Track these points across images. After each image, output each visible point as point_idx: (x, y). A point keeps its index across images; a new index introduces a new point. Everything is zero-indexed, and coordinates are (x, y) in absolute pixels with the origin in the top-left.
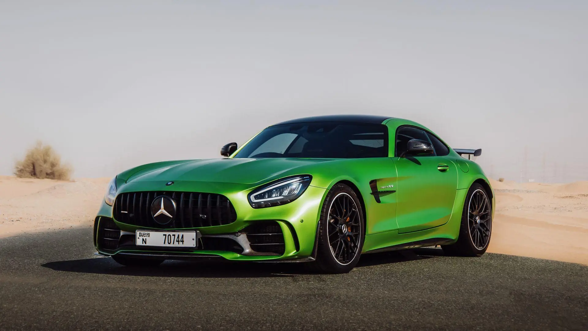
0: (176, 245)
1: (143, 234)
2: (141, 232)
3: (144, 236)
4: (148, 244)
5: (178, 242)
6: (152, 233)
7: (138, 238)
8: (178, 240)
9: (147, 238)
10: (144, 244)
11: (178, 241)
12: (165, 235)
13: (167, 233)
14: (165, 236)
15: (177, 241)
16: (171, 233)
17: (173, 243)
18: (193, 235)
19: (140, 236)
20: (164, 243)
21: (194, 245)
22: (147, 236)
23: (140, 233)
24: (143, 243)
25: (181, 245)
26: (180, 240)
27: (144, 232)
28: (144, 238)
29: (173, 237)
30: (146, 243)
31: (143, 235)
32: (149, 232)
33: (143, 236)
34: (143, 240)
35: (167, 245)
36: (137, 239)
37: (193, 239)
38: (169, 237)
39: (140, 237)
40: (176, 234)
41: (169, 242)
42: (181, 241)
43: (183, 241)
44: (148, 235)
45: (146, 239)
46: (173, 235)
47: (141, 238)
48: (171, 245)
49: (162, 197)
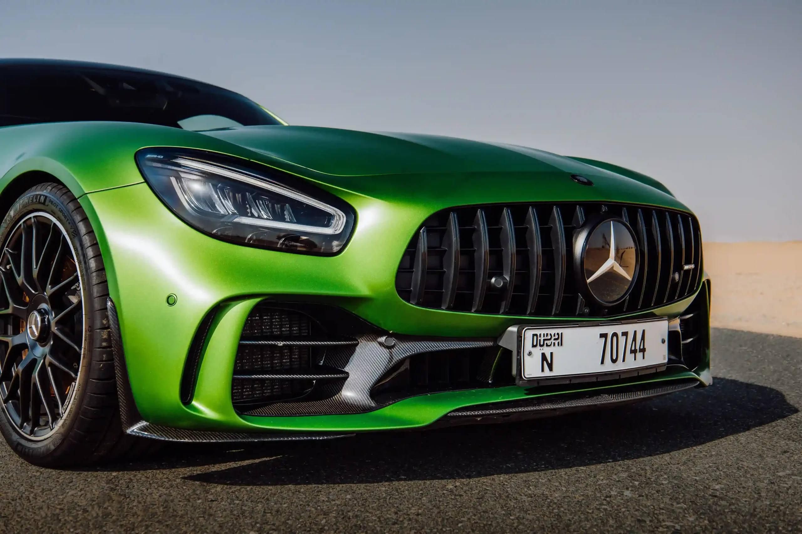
0: (630, 362)
1: (542, 338)
2: (538, 332)
3: (547, 345)
4: (558, 371)
5: (633, 355)
6: (569, 333)
7: (530, 354)
8: (633, 348)
9: (555, 349)
10: (547, 373)
11: (635, 351)
12: (606, 336)
13: (609, 330)
14: (604, 339)
15: (632, 352)
16: (619, 329)
17: (624, 360)
18: (663, 328)
19: (533, 347)
20: (603, 362)
21: (665, 358)
22: (556, 342)
23: (534, 335)
24: (543, 370)
25: (639, 362)
26: (638, 348)
27: (545, 332)
28: (547, 351)
29: (622, 340)
30: (551, 369)
31: (544, 340)
32: (560, 331)
33: (542, 346)
34: (544, 357)
35: (609, 367)
36: (527, 356)
37: (663, 341)
38: (615, 338)
39: (534, 350)
40: (630, 329)
41: (614, 358)
42: (640, 350)
43: (643, 350)
44: (559, 341)
45: (552, 354)
46: (622, 334)
47: (537, 352)
48: (620, 366)
49: (610, 221)
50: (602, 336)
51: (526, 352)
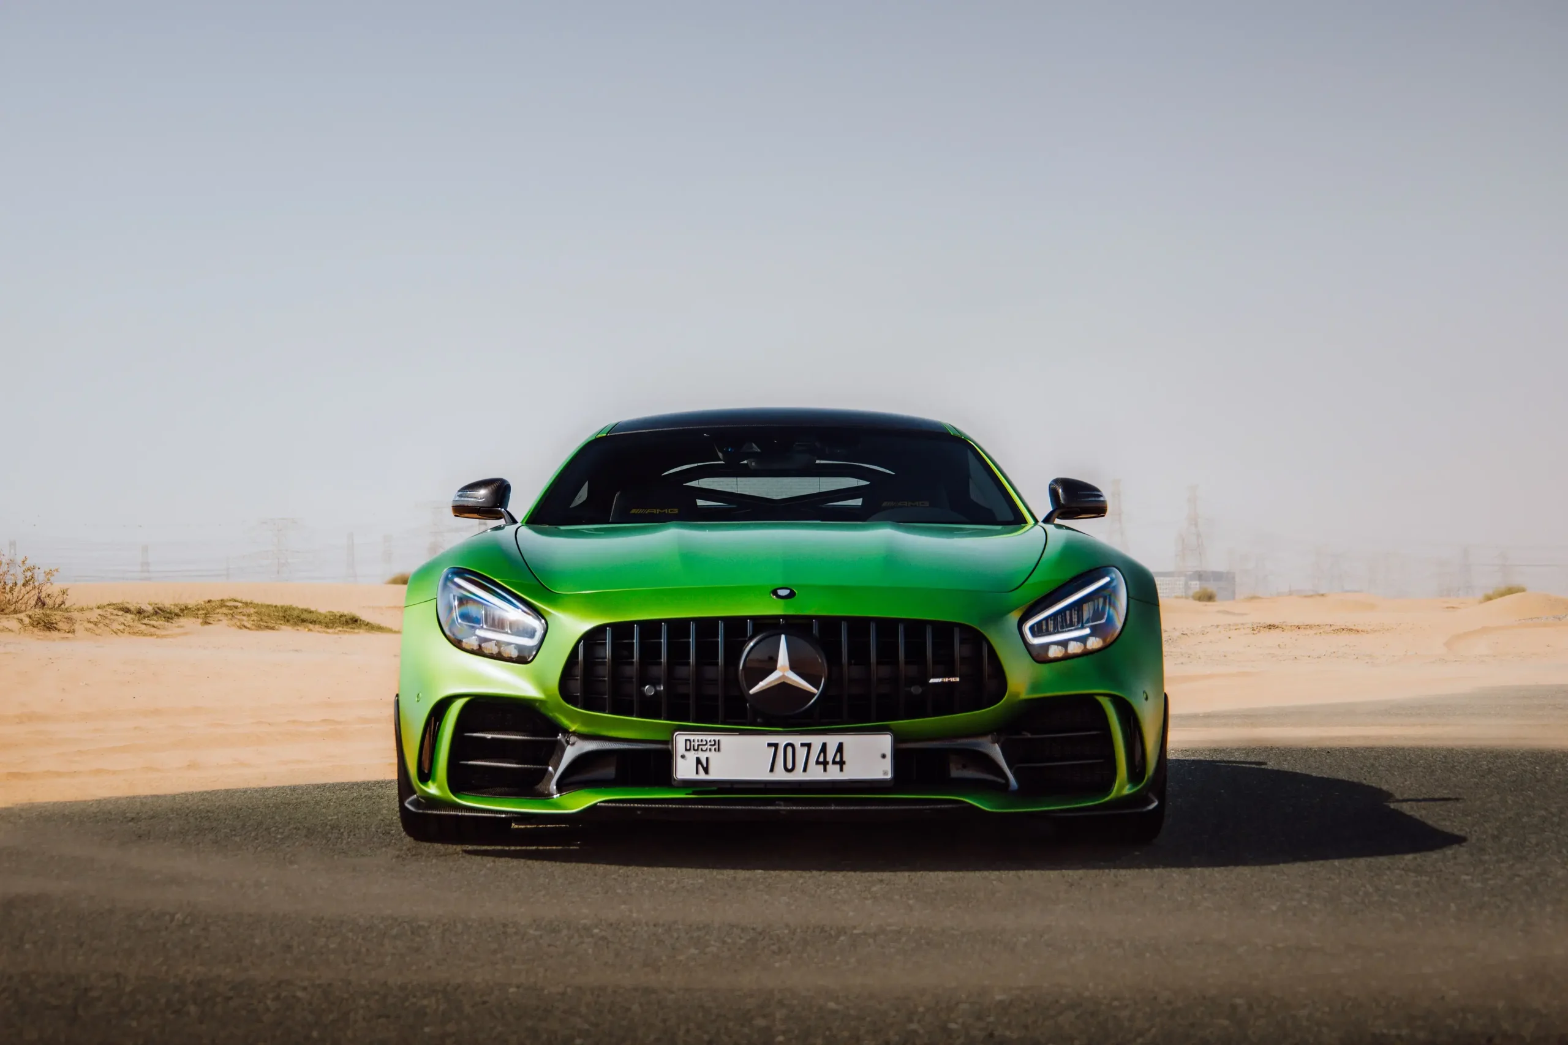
0: (816, 774)
1: (696, 744)
2: (691, 738)
3: (702, 750)
4: (714, 775)
5: (822, 767)
6: (726, 740)
7: (683, 757)
8: (821, 760)
9: (712, 755)
10: (702, 776)
11: (825, 763)
12: (776, 746)
13: (782, 740)
14: (773, 749)
15: (818, 763)
16: (797, 740)
17: (805, 770)
18: (884, 742)
19: (686, 750)
20: (772, 770)
21: (885, 773)
22: (713, 748)
23: (686, 740)
24: (697, 773)
25: (833, 774)
26: (830, 759)
27: (700, 738)
28: (703, 757)
29: (801, 753)
30: (706, 771)
31: (698, 745)
32: (717, 738)
33: (697, 750)
34: (698, 761)
35: (780, 775)
36: (679, 759)
37: (884, 756)
38: (790, 749)
39: (687, 754)
40: (817, 741)
41: (790, 766)
42: (834, 762)
43: (842, 763)
44: (717, 746)
45: (707, 759)
46: (803, 745)
47: (692, 756)
48: (798, 776)
49: (780, 635)
50: (770, 745)
51: (679, 754)
